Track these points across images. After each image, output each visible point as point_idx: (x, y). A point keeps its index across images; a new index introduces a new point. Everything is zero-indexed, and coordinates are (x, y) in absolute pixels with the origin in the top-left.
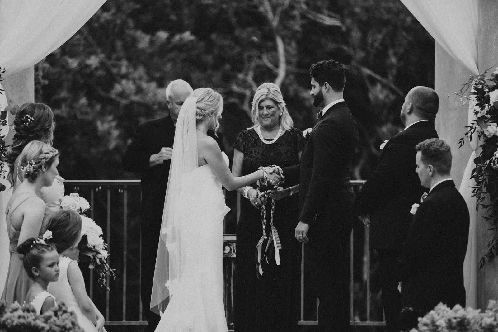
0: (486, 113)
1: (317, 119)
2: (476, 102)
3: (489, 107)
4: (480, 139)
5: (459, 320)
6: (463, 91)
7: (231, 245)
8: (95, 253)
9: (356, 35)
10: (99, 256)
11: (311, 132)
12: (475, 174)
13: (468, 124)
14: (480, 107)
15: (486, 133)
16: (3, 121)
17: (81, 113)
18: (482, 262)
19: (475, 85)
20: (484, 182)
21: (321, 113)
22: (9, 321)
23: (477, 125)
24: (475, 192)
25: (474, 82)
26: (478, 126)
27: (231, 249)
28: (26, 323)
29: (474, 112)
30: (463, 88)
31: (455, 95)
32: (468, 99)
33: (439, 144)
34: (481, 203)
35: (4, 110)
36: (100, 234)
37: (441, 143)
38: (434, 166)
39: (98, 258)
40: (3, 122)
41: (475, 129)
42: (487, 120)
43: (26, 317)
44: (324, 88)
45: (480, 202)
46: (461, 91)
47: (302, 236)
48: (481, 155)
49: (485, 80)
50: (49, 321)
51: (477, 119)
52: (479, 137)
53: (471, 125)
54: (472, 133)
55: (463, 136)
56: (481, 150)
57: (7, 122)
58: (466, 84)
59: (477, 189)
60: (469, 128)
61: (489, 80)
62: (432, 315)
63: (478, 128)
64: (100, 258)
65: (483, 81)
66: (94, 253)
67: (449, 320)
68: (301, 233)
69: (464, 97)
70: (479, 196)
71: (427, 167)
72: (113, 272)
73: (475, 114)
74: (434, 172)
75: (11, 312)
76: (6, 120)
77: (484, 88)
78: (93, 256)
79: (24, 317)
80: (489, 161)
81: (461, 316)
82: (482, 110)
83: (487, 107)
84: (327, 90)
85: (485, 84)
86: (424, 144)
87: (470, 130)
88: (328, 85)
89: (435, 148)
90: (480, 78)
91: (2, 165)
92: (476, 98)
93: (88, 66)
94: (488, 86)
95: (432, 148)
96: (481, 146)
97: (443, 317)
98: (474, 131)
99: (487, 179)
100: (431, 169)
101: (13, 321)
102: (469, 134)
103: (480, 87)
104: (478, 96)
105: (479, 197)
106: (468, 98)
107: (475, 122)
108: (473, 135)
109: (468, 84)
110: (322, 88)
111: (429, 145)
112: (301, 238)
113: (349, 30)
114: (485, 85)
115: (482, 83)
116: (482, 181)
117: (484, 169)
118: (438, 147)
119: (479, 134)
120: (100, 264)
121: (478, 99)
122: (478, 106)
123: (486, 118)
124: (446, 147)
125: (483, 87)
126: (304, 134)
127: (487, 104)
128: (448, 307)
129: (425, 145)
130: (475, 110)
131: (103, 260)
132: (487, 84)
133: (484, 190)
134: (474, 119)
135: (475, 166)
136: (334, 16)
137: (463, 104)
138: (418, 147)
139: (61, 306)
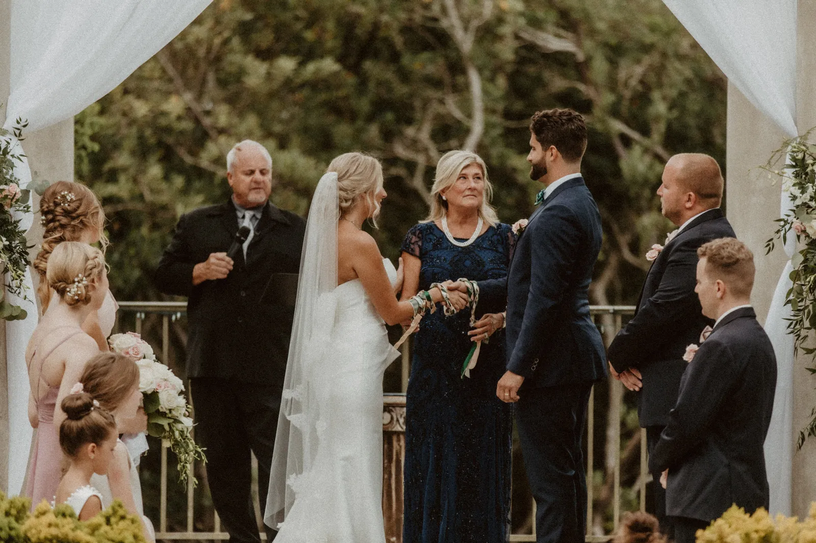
0: (809, 198)
1: (536, 204)
2: (794, 181)
3: (813, 189)
4: (799, 241)
5: (763, 534)
6: (773, 162)
7: (393, 411)
8: (173, 420)
9: (600, 67)
10: (180, 426)
11: (527, 226)
12: (791, 297)
13: (780, 216)
14: (799, 189)
15: (809, 231)
16: (24, 205)
17: (152, 191)
18: (800, 441)
19: (791, 153)
20: (806, 311)
21: (543, 194)
22: (34, 531)
23: (795, 217)
24: (792, 326)
25: (789, 148)
26: (797, 219)
27: (392, 418)
28: (60, 535)
29: (790, 197)
30: (772, 157)
31: (760, 169)
32: (781, 175)
33: (736, 247)
34: (801, 346)
35: (25, 188)
36: (180, 391)
37: (739, 246)
38: (724, 282)
39: (177, 430)
40: (24, 207)
41: (791, 225)
42: (811, 209)
43: (60, 525)
44: (549, 153)
45: (800, 344)
46: (769, 163)
47: (510, 395)
48: (802, 266)
49: (808, 145)
50: (96, 533)
51: (795, 209)
52: (799, 237)
53: (786, 218)
54: (787, 230)
55: (773, 235)
56: (801, 258)
57: (30, 207)
58: (778, 151)
59: (794, 322)
60: (782, 223)
61: (814, 145)
62: (720, 526)
63: (797, 222)
64: (181, 429)
65: (804, 145)
66: (171, 421)
67: (747, 535)
68: (507, 390)
69: (774, 172)
70: (798, 333)
71: (714, 284)
72: (202, 453)
73: (791, 200)
74: (724, 292)
75: (37, 517)
76: (28, 205)
77: (806, 158)
78: (169, 424)
79: (57, 526)
80: (813, 276)
81: (765, 528)
82: (802, 193)
83: (811, 189)
84: (552, 158)
85: (807, 152)
86: (712, 246)
87: (783, 226)
88: (555, 150)
89: (729, 252)
90: (800, 142)
91: (22, 277)
92: (793, 173)
93: (164, 114)
94: (813, 155)
95: (724, 253)
96: (801, 252)
97: (737, 529)
98: (790, 228)
99: (811, 306)
100: (720, 288)
101: (40, 532)
102: (782, 233)
103: (800, 156)
104: (796, 171)
105: (799, 336)
106: (781, 173)
107: (792, 213)
108: (788, 235)
109: (780, 151)
110: (546, 154)
111: (721, 248)
112: (507, 398)
113: (589, 59)
114: (807, 154)
115: (803, 150)
116: (804, 310)
117: (805, 290)
118: (733, 252)
119: (799, 232)
120: (181, 440)
121: (797, 175)
122: (797, 187)
123: (809, 207)
124: (746, 253)
125: (804, 156)
126: (515, 228)
127: (810, 183)
128: (746, 512)
129: (714, 247)
130: (792, 194)
131: (185, 433)
132: (811, 152)
133: (807, 324)
134: (790, 209)
135: (791, 284)
136: (565, 36)
137: (773, 184)
138: (701, 251)
139: (117, 508)
